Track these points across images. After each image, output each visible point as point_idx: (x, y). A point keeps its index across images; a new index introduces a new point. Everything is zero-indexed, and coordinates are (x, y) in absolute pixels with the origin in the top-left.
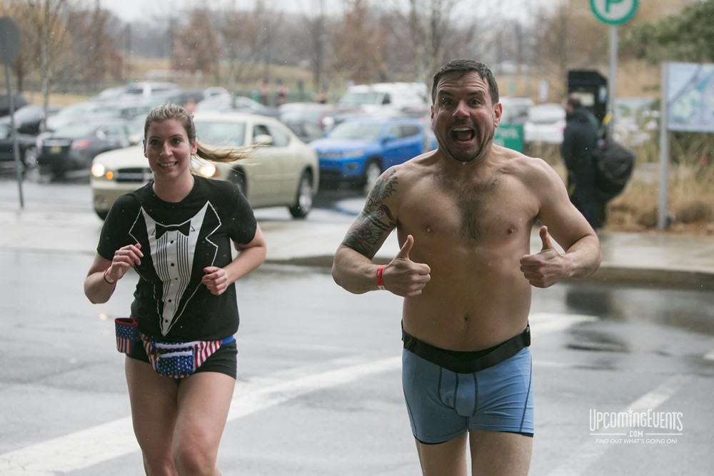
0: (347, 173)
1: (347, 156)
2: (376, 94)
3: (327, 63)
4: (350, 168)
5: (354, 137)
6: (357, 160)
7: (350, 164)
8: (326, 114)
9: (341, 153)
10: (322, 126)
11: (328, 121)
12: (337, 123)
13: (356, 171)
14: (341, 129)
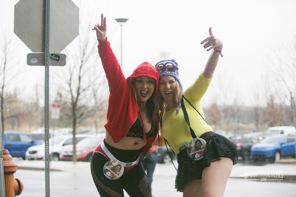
0: (268, 156)
1: (268, 149)
2: (278, 131)
3: (261, 121)
4: (269, 153)
5: (270, 142)
6: (271, 151)
7: (269, 152)
8: (260, 136)
9: (266, 148)
10: (258, 140)
11: (261, 138)
12: (264, 138)
13: (271, 155)
14: (265, 140)
